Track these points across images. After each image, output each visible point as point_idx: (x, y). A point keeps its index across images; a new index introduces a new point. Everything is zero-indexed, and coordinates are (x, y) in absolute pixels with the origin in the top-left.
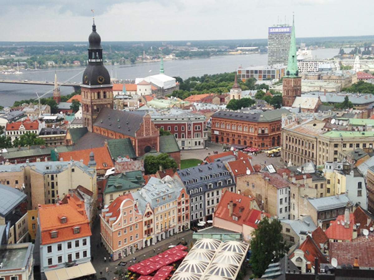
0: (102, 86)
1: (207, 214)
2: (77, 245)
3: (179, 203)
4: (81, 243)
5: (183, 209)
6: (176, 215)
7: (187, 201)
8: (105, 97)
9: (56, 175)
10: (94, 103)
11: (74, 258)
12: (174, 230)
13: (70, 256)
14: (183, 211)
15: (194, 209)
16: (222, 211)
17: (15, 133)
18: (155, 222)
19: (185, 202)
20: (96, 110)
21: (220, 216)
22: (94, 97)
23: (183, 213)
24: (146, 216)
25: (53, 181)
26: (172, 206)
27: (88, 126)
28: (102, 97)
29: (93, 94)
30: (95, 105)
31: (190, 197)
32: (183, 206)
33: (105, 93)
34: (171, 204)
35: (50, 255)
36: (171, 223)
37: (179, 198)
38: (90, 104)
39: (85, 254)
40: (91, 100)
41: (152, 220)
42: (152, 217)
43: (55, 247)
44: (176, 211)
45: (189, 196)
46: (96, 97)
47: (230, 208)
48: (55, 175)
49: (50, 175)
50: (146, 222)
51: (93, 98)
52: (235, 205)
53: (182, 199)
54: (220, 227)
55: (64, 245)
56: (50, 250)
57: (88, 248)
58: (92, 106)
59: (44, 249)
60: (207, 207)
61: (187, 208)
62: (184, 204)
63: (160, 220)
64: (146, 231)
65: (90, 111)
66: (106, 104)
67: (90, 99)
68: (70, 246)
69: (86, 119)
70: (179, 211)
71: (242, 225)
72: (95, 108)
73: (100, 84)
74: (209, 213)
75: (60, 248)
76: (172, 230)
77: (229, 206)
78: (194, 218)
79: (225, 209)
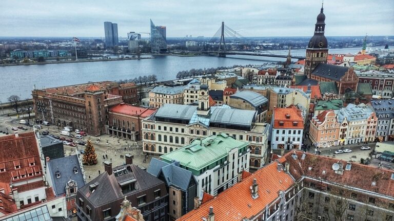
1: (389, 134)
2: (294, 133)
3: (369, 122)
4: (297, 132)
5: (371, 127)
6: (365, 130)
7: (375, 122)
8: (322, 56)
9: (285, 96)
10: (314, 60)
11: (291, 140)
12: (361, 139)
13: (289, 139)
15: (380, 128)
17: (262, 77)
18: (348, 131)
19: (373, 123)
20: (314, 65)
22: (315, 56)
23: (370, 129)
24: (342, 125)
25: (283, 99)
26: (363, 123)
27: (307, 75)
29: (314, 54)
31: (379, 119)
32: (371, 125)
33: (322, 53)
34: (363, 122)
35: (277, 135)
36: (361, 134)
37: (370, 119)
38: (311, 60)
39: (298, 139)
41: (346, 129)
42: (346, 127)
43: (281, 131)
44: (365, 127)
45: (377, 119)
49: (282, 95)
50: (342, 130)
51: (313, 57)
53: (372, 120)
55: (287, 131)
56: (278, 132)
57: (301, 136)
58: (312, 62)
59: (275, 131)
60: (390, 129)
61: (374, 127)
63: (352, 131)
64: (341, 135)
65: (310, 65)
66: (322, 61)
68: (290, 132)
69: (307, 70)
70: (368, 127)
72: (314, 63)
73: (320, 48)
74: (391, 133)
75: (284, 132)
76: (360, 138)
78: (379, 135)
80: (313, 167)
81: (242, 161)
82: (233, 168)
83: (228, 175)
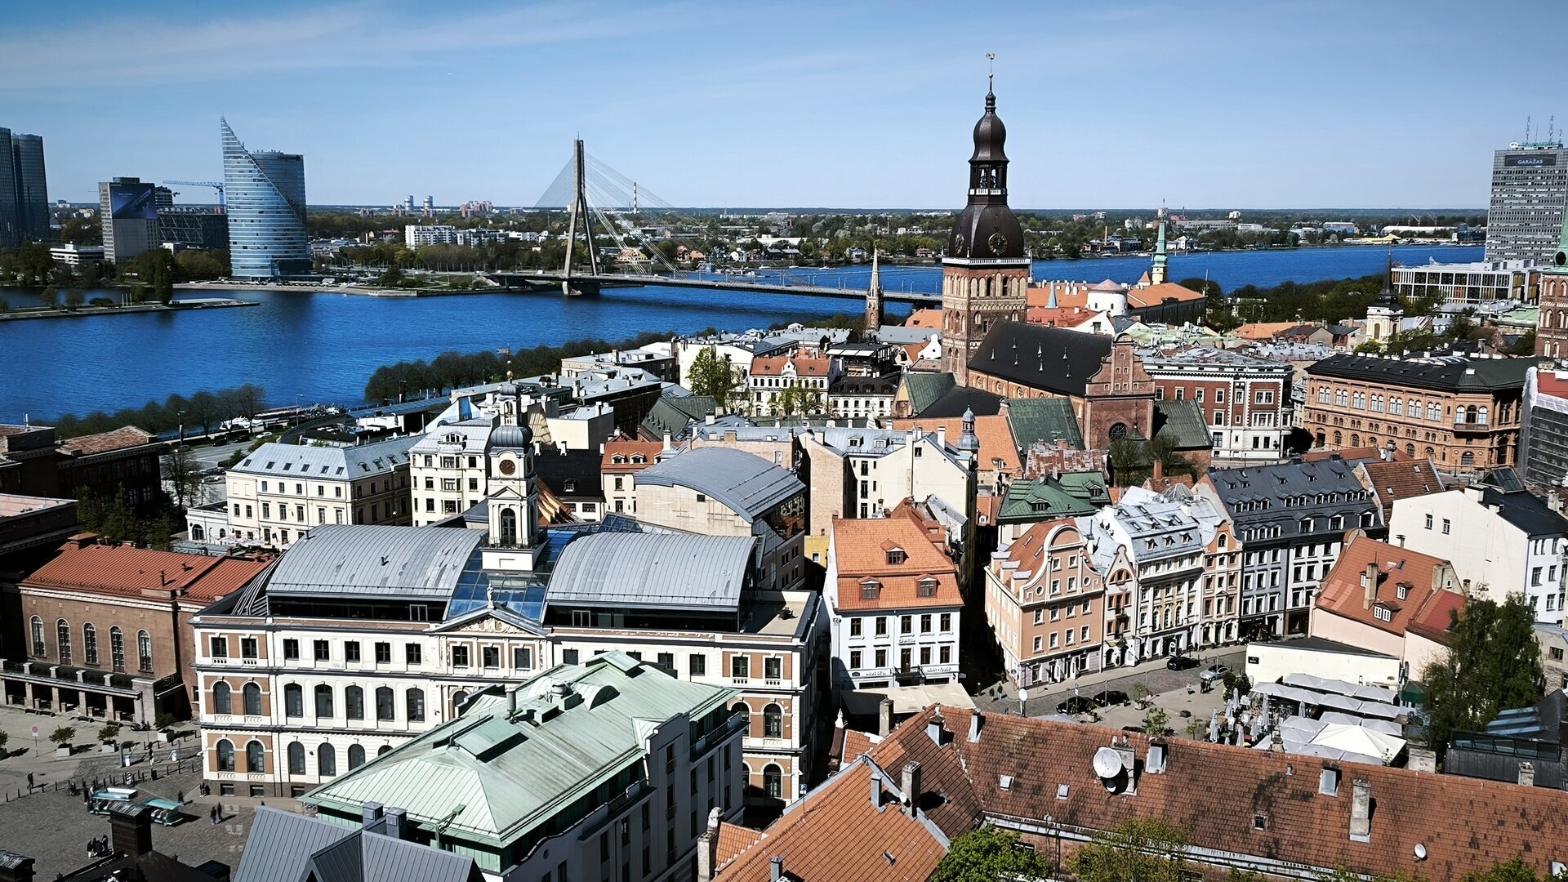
0: (999, 262)
1: (1290, 607)
2: (926, 626)
3: (1210, 560)
4: (936, 623)
5: (1221, 579)
6: (1198, 593)
7: (1233, 559)
8: (1004, 291)
9: (875, 463)
10: (977, 309)
11: (915, 660)
12: (1189, 635)
14: (1220, 585)
15: (1253, 584)
16: (1340, 592)
17: (770, 384)
18: (1137, 602)
19: (1225, 562)
20: (979, 326)
21: (1335, 608)
22: (978, 290)
23: (1217, 590)
24: (1112, 580)
25: (864, 478)
26: (1189, 564)
27: (955, 370)
28: (999, 293)
29: (974, 281)
30: (978, 312)
31: (1245, 548)
32: (1220, 569)
33: (1005, 281)
34: (1186, 563)
35: (856, 642)
36: (1185, 613)
37: (1212, 547)
38: (966, 309)
39: (945, 656)
40: (970, 298)
41: (1128, 595)
42: (1129, 587)
43: (868, 624)
44: (1200, 584)
45: (1239, 546)
46: (983, 293)
47: (1367, 583)
48: (871, 462)
49: (859, 461)
50: (1111, 598)
51: (974, 295)
52: (1382, 578)
53: (1221, 550)
54: (1331, 638)
55: (894, 623)
56: (856, 628)
57: (953, 638)
58: (971, 317)
59: (842, 626)
60: (1292, 585)
61: (1232, 579)
62: (1224, 568)
63: (1151, 601)
64: (1110, 624)
65: (964, 329)
66: (1007, 313)
67: (966, 295)
68: (906, 627)
69: (950, 350)
70: (1209, 581)
71: (1402, 636)
72: (978, 320)
73: (995, 257)
74: (1295, 603)
75: (881, 628)
76: (1185, 633)
77: (1363, 578)
78: (1251, 610)
79: (1351, 588)
80: (1019, 775)
81: (711, 778)
82: (671, 815)
83: (646, 853)
